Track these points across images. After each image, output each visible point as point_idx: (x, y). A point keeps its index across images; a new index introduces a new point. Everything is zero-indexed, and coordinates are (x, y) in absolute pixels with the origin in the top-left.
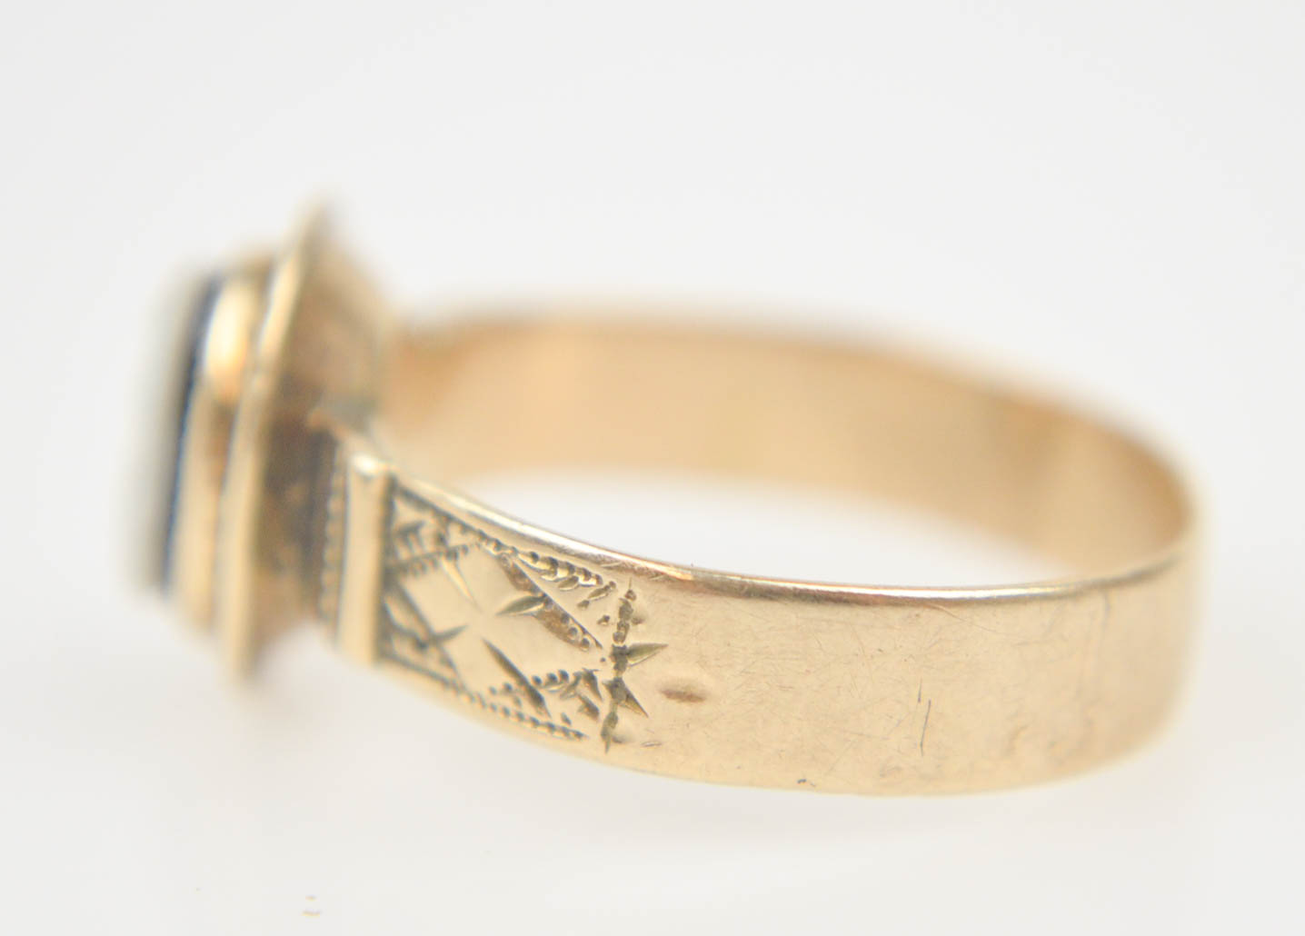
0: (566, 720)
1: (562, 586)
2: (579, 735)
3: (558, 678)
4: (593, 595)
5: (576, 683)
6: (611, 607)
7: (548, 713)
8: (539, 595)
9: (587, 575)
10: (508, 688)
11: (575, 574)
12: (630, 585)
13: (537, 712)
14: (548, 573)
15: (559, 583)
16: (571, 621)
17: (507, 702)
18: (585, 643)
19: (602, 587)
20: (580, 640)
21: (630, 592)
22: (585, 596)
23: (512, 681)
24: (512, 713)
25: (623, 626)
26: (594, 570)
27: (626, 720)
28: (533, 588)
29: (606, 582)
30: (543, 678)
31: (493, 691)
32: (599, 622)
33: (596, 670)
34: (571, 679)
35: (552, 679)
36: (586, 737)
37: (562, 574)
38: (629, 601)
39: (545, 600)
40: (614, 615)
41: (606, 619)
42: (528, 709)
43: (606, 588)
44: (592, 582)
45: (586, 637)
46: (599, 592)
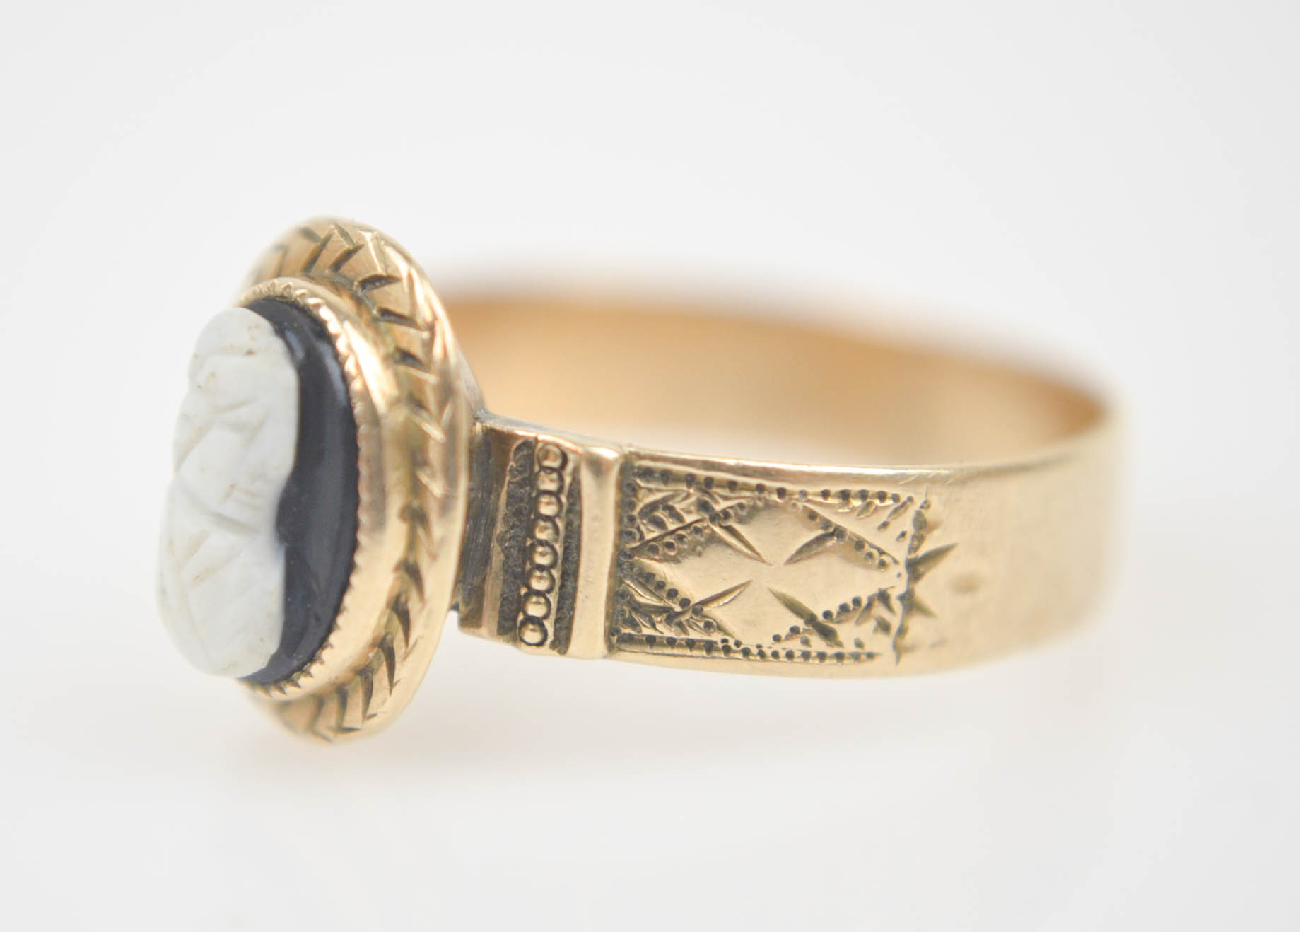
0: (859, 644)
1: (859, 515)
2: (871, 656)
3: (851, 606)
4: (891, 515)
5: (870, 606)
6: (906, 523)
7: (840, 645)
8: (831, 530)
9: (882, 496)
10: (794, 630)
11: (869, 500)
12: (926, 495)
13: (828, 645)
14: (842, 506)
15: (856, 513)
16: (867, 546)
17: (796, 645)
18: (883, 564)
19: (900, 504)
20: (877, 562)
21: (926, 502)
22: (884, 517)
23: (800, 623)
24: (797, 654)
25: (919, 539)
26: (890, 490)
27: (917, 626)
28: (827, 524)
29: (903, 499)
30: (834, 609)
31: (777, 638)
32: (897, 540)
33: (892, 587)
34: (864, 602)
35: (844, 608)
36: (879, 654)
37: (856, 503)
38: (923, 511)
39: (839, 533)
40: (910, 530)
41: (903, 535)
42: (818, 644)
43: (904, 505)
44: (889, 502)
45: (884, 558)
46: (895, 511)
